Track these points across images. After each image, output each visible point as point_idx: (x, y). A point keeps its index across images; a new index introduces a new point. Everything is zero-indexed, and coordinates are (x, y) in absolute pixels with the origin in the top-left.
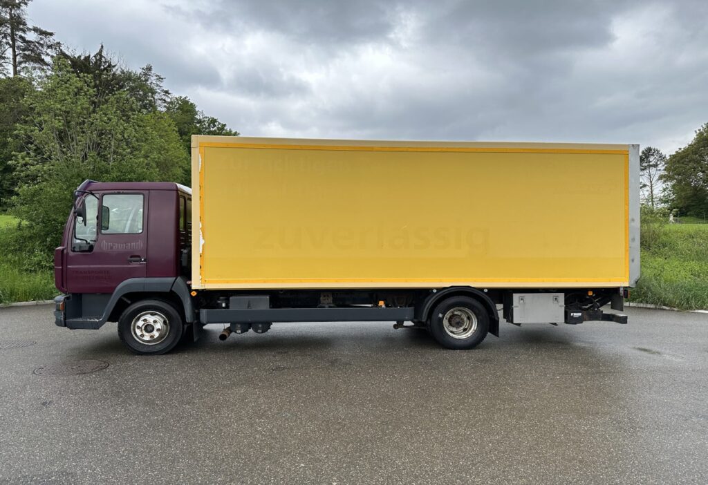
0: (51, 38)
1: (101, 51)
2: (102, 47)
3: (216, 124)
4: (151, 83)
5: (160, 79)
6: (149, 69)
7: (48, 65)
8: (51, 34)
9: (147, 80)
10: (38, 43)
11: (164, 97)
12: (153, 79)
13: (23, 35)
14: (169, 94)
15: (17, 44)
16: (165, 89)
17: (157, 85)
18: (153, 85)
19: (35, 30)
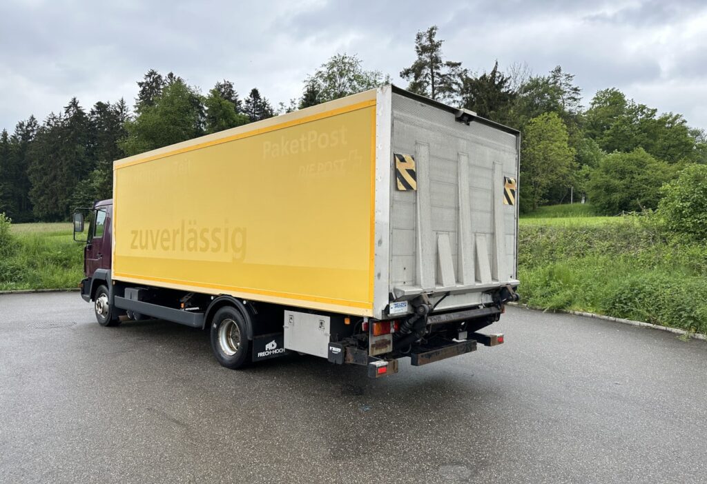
0: (460, 68)
1: (496, 67)
2: (497, 63)
3: (645, 111)
4: (561, 84)
5: (569, 77)
6: (559, 70)
7: (455, 91)
8: (460, 64)
9: (556, 82)
10: (450, 75)
11: (573, 95)
12: (562, 79)
13: (438, 71)
14: (579, 90)
15: (435, 79)
16: (574, 87)
17: (567, 85)
18: (563, 86)
19: (449, 64)
